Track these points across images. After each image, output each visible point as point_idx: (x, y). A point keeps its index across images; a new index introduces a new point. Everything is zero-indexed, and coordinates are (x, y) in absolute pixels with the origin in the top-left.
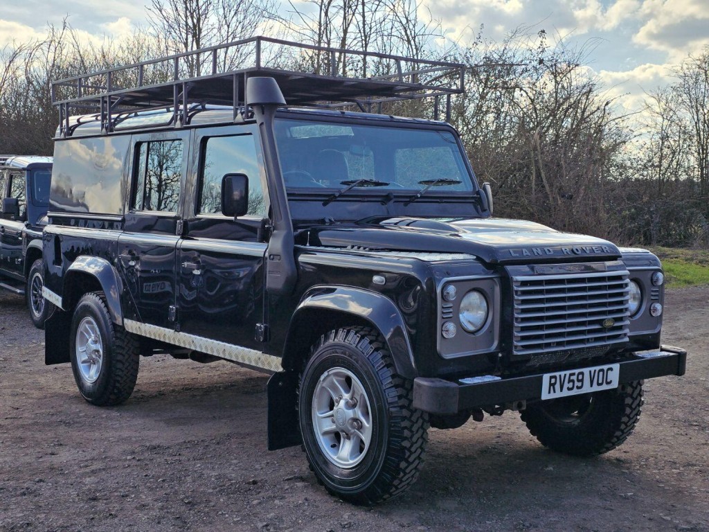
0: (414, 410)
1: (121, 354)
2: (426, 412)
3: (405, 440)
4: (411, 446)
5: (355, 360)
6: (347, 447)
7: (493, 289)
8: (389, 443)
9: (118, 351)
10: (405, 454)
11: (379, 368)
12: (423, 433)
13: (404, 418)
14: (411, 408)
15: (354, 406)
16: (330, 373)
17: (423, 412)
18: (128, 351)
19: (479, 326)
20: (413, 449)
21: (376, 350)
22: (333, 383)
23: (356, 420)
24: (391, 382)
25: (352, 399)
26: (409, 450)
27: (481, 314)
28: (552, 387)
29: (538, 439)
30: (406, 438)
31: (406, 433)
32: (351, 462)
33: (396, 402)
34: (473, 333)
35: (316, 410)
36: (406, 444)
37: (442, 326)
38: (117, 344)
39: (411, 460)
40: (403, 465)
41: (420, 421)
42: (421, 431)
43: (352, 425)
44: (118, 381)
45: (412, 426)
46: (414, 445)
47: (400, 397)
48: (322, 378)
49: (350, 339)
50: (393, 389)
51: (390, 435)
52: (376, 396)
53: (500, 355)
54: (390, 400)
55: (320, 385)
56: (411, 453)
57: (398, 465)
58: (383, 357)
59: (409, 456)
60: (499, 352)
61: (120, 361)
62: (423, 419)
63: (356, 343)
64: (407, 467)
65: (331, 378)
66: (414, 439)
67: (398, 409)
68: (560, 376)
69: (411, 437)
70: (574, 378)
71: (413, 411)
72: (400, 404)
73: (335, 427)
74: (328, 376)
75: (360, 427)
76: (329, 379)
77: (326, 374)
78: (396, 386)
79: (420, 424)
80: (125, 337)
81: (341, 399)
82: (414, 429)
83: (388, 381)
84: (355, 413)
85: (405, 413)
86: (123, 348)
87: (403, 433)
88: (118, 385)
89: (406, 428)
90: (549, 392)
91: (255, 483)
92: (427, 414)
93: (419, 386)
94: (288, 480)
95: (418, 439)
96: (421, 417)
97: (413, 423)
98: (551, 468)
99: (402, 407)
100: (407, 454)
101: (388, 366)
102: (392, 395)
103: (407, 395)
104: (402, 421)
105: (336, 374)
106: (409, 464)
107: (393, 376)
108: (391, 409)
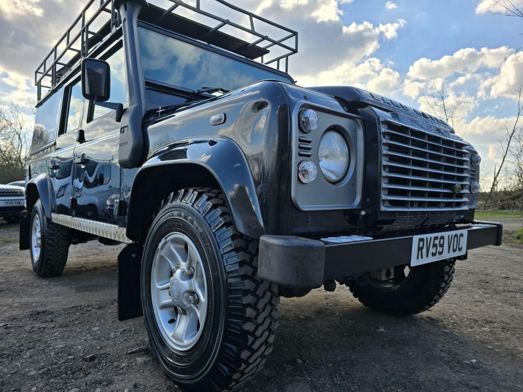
0: (260, 280)
1: (52, 239)
2: (276, 283)
3: (248, 321)
4: (256, 329)
5: (190, 220)
6: (183, 324)
7: (355, 132)
8: (227, 325)
9: (49, 237)
10: (247, 340)
11: (217, 228)
12: (272, 310)
13: (246, 292)
14: (256, 278)
15: (190, 276)
16: (168, 239)
17: (271, 283)
18: (58, 237)
19: (341, 176)
20: (258, 333)
21: (215, 207)
22: (171, 252)
23: (192, 293)
24: (231, 245)
25: (188, 269)
26: (253, 334)
27: (342, 160)
28: (420, 251)
29: (359, 300)
30: (249, 319)
31: (250, 312)
32: (186, 342)
33: (237, 271)
34: (334, 183)
35: (156, 281)
36: (249, 327)
37: (299, 165)
38: (49, 232)
39: (255, 347)
40: (245, 354)
41: (268, 294)
42: (269, 308)
43: (187, 298)
44: (50, 259)
45: (257, 303)
46: (260, 328)
47: (241, 264)
48: (160, 245)
49: (186, 199)
50: (233, 253)
51: (228, 315)
52: (211, 263)
53: (363, 213)
54: (229, 269)
55: (158, 254)
56: (256, 338)
57: (239, 355)
58: (222, 215)
59: (253, 343)
60: (361, 210)
61: (51, 245)
62: (271, 292)
63: (192, 202)
64: (250, 357)
65: (168, 246)
66: (260, 320)
67: (239, 280)
68: (427, 238)
69: (256, 317)
70: (437, 242)
71: (259, 282)
72: (242, 273)
73: (171, 300)
74: (165, 243)
75: (197, 302)
76: (166, 247)
77: (163, 241)
78: (237, 250)
79: (268, 300)
80: (56, 228)
81: (178, 268)
82: (260, 306)
83: (227, 245)
84: (191, 285)
85: (248, 285)
86: (54, 236)
87: (245, 312)
88: (49, 262)
89: (248, 305)
90: (418, 258)
91: (92, 359)
92: (277, 287)
93: (268, 246)
94: (131, 353)
95: (265, 318)
96: (269, 289)
97: (259, 298)
98: (382, 330)
99: (244, 277)
100: (251, 339)
101: (227, 224)
102: (231, 262)
103: (252, 260)
104: (244, 296)
105: (174, 241)
106: (253, 352)
107: (233, 237)
108: (230, 280)
